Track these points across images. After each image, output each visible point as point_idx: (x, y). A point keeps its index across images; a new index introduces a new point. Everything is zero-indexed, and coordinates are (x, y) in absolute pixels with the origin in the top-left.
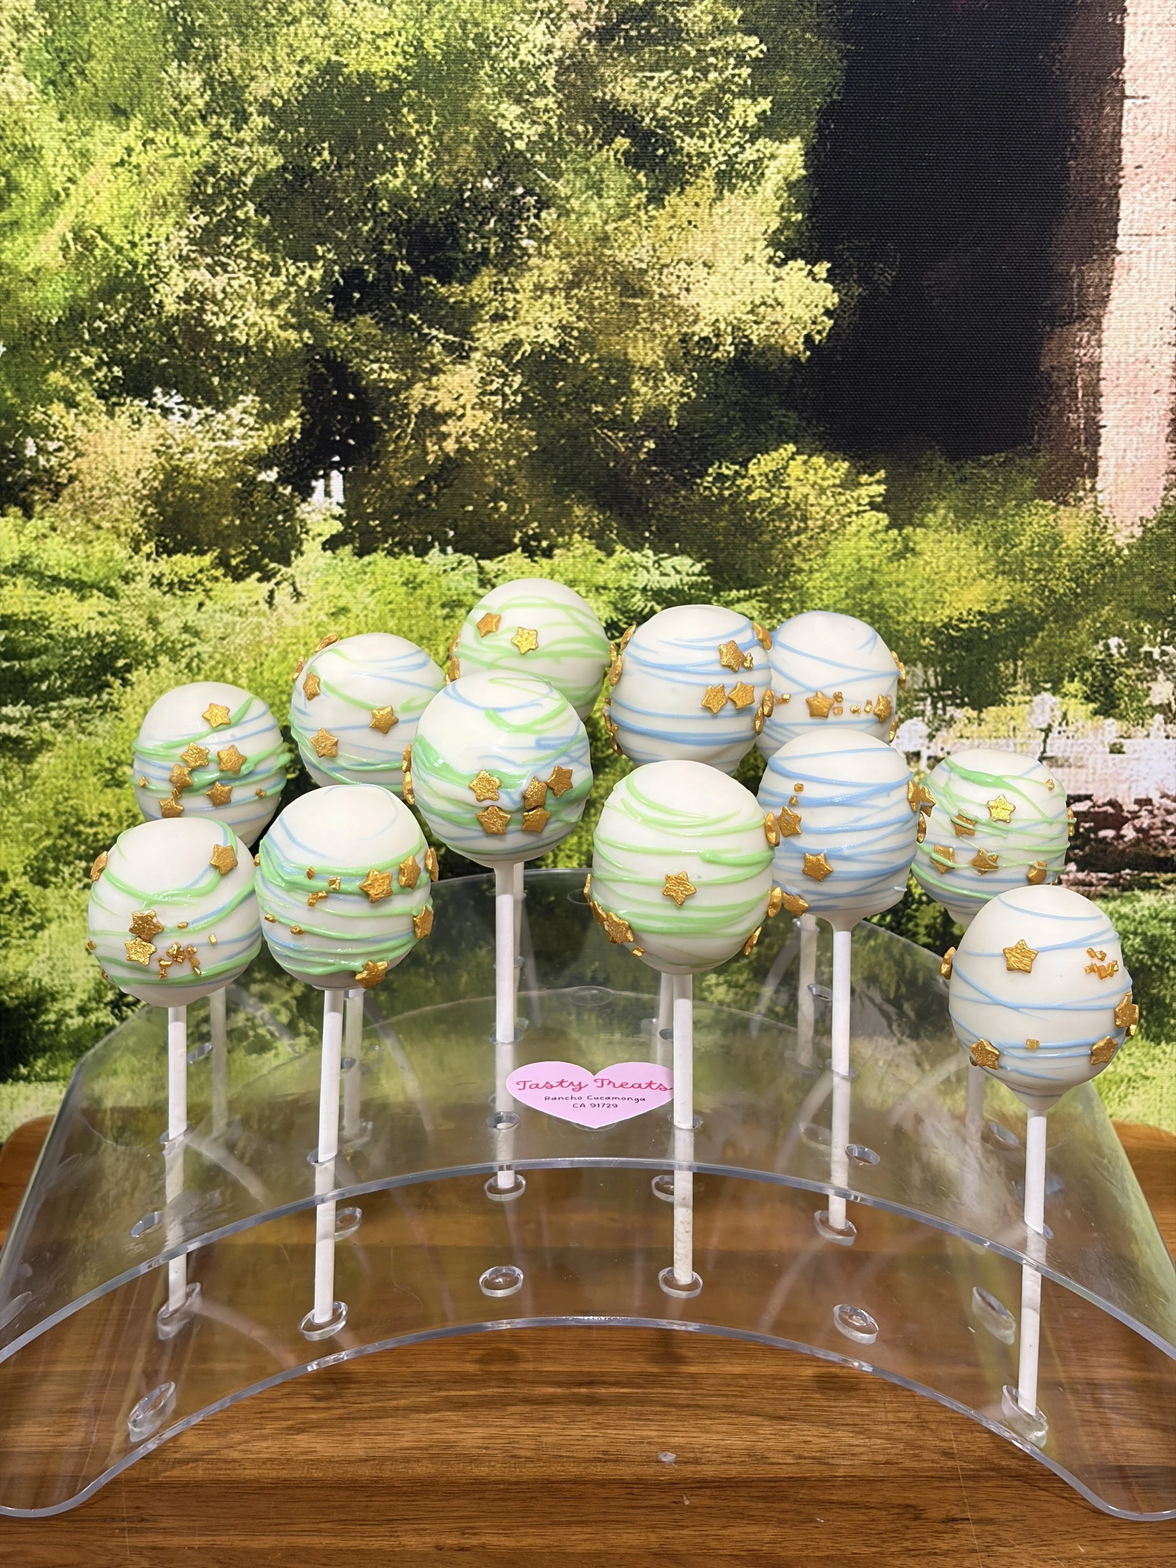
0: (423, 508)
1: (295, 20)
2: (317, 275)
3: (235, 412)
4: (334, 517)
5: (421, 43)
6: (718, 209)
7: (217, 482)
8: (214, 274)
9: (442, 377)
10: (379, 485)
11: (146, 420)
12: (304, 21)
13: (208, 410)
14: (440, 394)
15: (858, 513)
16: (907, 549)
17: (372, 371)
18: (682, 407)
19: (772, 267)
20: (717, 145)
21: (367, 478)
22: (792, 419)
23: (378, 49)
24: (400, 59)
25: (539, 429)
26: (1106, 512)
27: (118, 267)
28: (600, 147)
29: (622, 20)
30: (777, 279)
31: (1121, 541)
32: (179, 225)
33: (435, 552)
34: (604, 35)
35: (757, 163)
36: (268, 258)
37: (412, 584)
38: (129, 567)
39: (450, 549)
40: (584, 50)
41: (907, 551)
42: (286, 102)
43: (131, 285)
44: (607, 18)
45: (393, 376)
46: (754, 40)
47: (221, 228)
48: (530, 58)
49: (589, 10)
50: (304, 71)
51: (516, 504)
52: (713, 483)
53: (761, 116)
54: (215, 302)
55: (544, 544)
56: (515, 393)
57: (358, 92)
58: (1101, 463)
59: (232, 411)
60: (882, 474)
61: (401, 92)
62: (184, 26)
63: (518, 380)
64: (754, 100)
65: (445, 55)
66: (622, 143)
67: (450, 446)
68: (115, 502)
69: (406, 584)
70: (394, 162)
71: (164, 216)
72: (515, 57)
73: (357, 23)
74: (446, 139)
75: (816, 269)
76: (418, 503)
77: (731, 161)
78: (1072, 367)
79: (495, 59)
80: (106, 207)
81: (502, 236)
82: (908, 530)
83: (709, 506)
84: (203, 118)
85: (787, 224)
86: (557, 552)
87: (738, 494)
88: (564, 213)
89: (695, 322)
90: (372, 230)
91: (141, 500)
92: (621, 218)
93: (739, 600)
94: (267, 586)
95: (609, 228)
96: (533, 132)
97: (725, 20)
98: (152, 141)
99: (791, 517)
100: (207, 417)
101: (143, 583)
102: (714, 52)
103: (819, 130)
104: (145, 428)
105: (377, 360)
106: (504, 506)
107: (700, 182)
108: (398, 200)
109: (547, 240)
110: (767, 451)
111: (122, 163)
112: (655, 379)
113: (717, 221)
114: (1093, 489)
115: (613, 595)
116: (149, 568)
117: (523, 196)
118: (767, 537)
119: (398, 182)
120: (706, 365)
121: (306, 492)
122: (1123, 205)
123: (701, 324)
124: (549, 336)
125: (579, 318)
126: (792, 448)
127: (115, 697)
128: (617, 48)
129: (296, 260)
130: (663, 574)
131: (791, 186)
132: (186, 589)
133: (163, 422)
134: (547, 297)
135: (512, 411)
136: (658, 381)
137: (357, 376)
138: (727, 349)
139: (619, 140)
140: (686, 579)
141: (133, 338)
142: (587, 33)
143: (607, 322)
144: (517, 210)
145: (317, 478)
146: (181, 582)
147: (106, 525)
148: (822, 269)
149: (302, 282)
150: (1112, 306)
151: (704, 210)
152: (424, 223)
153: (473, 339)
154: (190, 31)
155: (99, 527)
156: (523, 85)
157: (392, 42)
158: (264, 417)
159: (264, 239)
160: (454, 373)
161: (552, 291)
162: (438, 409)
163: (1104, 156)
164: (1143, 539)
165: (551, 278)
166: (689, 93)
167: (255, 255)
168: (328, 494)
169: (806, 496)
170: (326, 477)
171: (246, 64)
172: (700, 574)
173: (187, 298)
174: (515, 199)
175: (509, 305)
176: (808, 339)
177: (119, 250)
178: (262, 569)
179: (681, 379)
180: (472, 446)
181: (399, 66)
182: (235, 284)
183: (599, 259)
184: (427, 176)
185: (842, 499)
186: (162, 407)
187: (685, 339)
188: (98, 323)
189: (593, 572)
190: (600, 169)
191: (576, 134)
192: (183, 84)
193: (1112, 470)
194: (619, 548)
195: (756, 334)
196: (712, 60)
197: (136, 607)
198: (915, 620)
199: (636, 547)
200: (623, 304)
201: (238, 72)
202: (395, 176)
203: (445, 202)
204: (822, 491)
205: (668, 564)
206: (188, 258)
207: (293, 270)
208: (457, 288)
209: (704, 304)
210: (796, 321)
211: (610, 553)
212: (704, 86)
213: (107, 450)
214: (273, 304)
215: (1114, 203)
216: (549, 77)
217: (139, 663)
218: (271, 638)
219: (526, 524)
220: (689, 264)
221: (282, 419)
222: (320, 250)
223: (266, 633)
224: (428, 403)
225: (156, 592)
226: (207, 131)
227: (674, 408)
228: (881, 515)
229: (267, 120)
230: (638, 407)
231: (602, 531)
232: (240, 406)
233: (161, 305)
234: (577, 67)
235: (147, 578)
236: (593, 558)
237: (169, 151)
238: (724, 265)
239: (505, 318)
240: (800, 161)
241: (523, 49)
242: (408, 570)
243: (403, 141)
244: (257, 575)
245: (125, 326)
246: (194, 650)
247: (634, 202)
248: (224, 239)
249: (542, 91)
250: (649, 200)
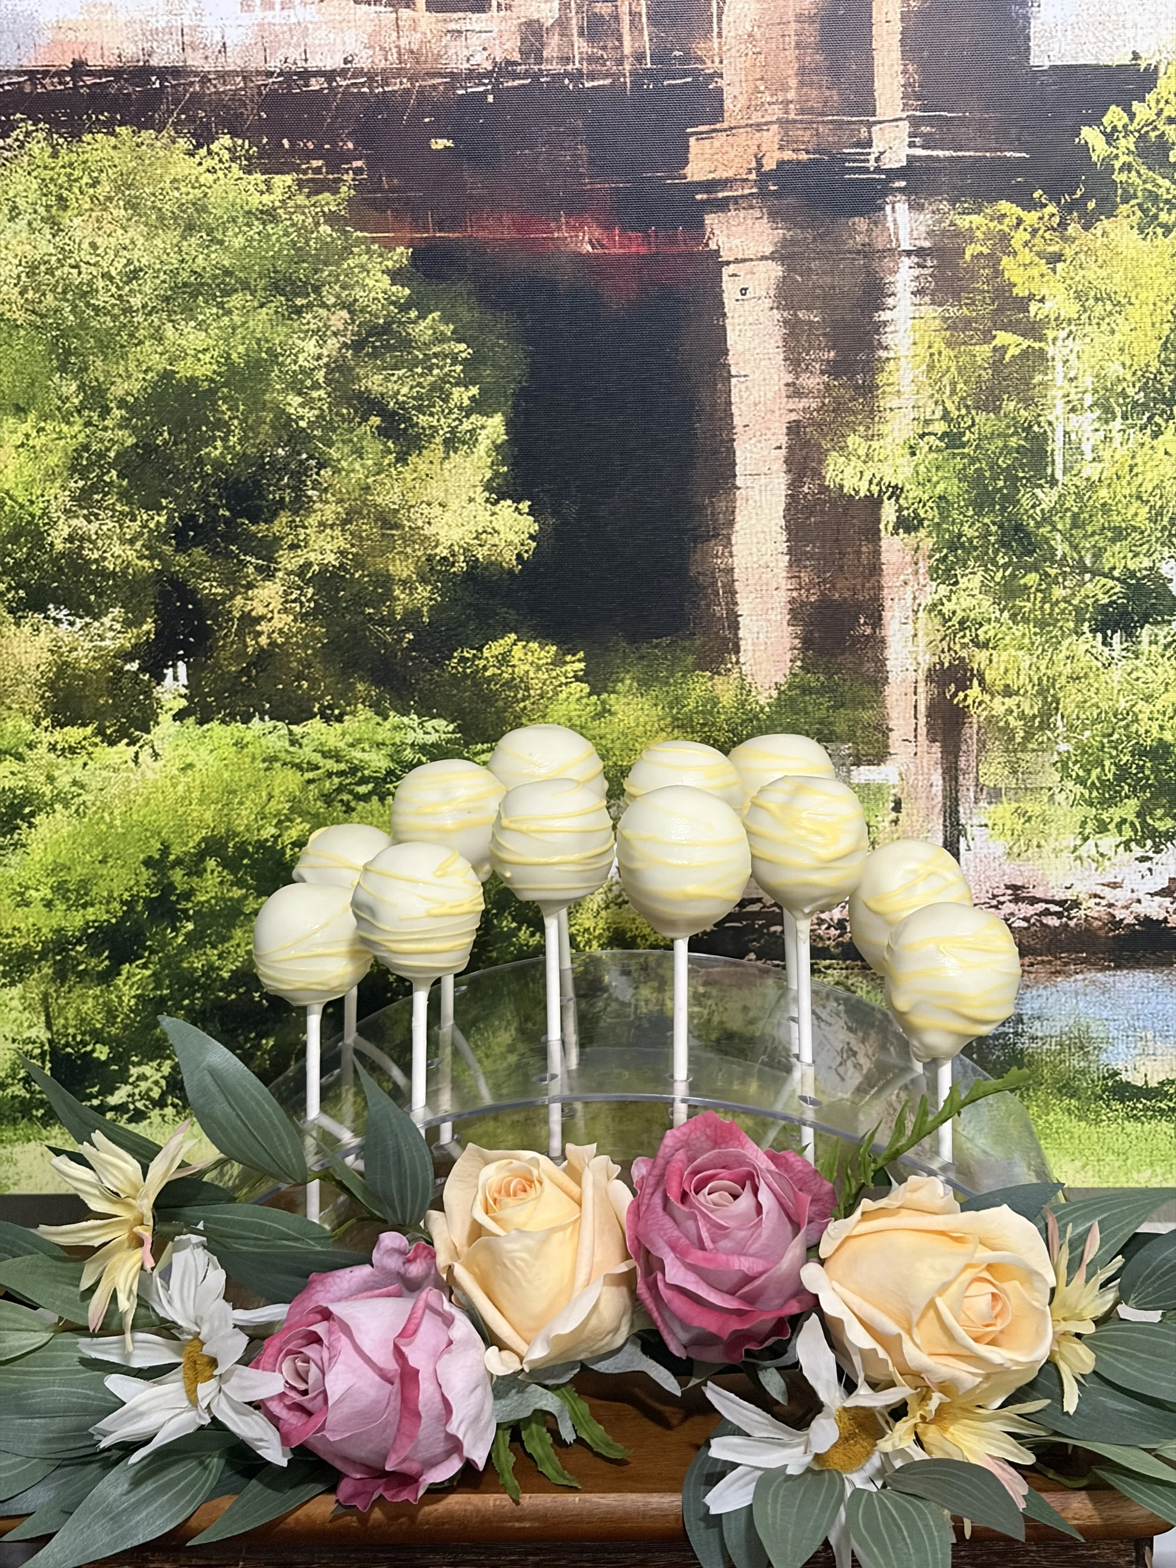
0: (246, 687)
1: (141, 343)
2: (163, 520)
3: (107, 620)
4: (181, 696)
5: (229, 355)
6: (447, 466)
7: (95, 672)
8: (90, 522)
9: (256, 591)
10: (212, 672)
11: (43, 628)
12: (147, 343)
13: (87, 619)
14: (255, 603)
15: (566, 684)
16: (605, 710)
17: (205, 588)
18: (431, 608)
19: (489, 505)
20: (443, 420)
21: (204, 667)
22: (512, 615)
23: (199, 360)
24: (215, 367)
25: (328, 626)
26: (749, 679)
27: (21, 519)
28: (360, 424)
29: (369, 335)
30: (493, 514)
31: (763, 701)
32: (63, 488)
33: (256, 720)
34: (357, 346)
35: (472, 432)
36: (127, 509)
37: (240, 745)
38: (32, 737)
39: (267, 718)
40: (344, 357)
41: (604, 712)
42: (136, 399)
43: (31, 531)
44: (358, 334)
45: (220, 591)
46: (463, 346)
47: (93, 488)
48: (306, 364)
49: (346, 329)
50: (148, 377)
51: (314, 683)
52: (458, 663)
53: (472, 399)
54: (90, 541)
55: (337, 712)
56: (309, 601)
57: (187, 390)
58: (742, 643)
59: (105, 620)
60: (581, 654)
61: (217, 390)
62: (63, 348)
63: (311, 591)
64: (466, 387)
65: (247, 363)
66: (375, 420)
67: (264, 641)
68: (22, 689)
69: (235, 744)
70: (214, 438)
71: (53, 482)
72: (295, 362)
73: (184, 342)
74: (250, 422)
75: (520, 506)
76: (242, 684)
77: (453, 431)
78: (713, 573)
79: (282, 364)
80: (11, 477)
81: (294, 489)
82: (604, 696)
83: (456, 680)
84: (79, 412)
85: (497, 474)
86: (346, 717)
87: (477, 672)
88: (337, 471)
89: (436, 546)
90: (201, 487)
91: (40, 687)
92: (378, 473)
93: (483, 752)
94: (134, 749)
95: (370, 481)
96: (311, 415)
97: (442, 333)
98: (43, 429)
99: (517, 688)
100: (87, 624)
101: (42, 749)
102: (436, 355)
103: (515, 406)
104: (42, 634)
105: (208, 580)
106: (305, 684)
107: (433, 446)
108: (219, 465)
109: (326, 490)
110: (495, 639)
111: (22, 445)
112: (410, 588)
113: (447, 473)
114: (738, 662)
115: (389, 750)
116: (46, 738)
117: (307, 460)
118: (501, 703)
119: (217, 452)
120: (447, 578)
121: (160, 678)
122: (738, 454)
123: (440, 548)
124: (331, 558)
125: (353, 546)
126: (513, 636)
127: (23, 837)
128: (368, 354)
129: (147, 510)
130: (426, 733)
131: (497, 448)
132: (74, 753)
133: (55, 630)
134: (328, 531)
135: (307, 614)
136: (413, 589)
137: (195, 591)
138: (461, 565)
139: (373, 418)
140: (443, 736)
141: (32, 569)
142: (345, 345)
143: (373, 548)
144: (303, 471)
145: (167, 667)
146: (70, 747)
147: (14, 706)
148: (525, 506)
149: (152, 525)
150: (737, 527)
151: (436, 467)
152: (237, 480)
153: (277, 563)
154: (68, 352)
155: (10, 708)
156: (302, 382)
157: (208, 355)
158: (128, 624)
159: (124, 496)
160: (264, 588)
161: (332, 527)
162: (254, 614)
163: (721, 419)
164: (779, 699)
165: (330, 518)
166: (419, 385)
167: (118, 508)
168: (176, 678)
169: (527, 672)
170: (174, 666)
171: (107, 373)
172: (453, 732)
173: (70, 539)
174: (302, 462)
175: (302, 537)
176: (519, 556)
177: (22, 507)
178: (129, 736)
179: (429, 588)
180: (280, 641)
181: (215, 372)
182: (105, 528)
183: (364, 502)
184: (238, 448)
185: (554, 674)
186: (54, 618)
187: (430, 558)
188: (7, 559)
189: (374, 733)
190: (361, 439)
191: (342, 415)
192: (64, 389)
193: (750, 648)
194: (392, 713)
195: (481, 554)
196: (434, 361)
197: (38, 767)
198: (615, 764)
199: (405, 713)
200: (383, 535)
201: (102, 379)
202: (215, 448)
203: (252, 465)
204: (539, 668)
205: (429, 725)
206: (70, 511)
207: (145, 517)
208: (263, 526)
209: (442, 533)
210: (509, 544)
211: (386, 718)
212: (430, 379)
213: (16, 651)
214: (132, 542)
215: (731, 452)
216: (320, 376)
217: (41, 810)
218: (137, 788)
219: (322, 697)
220: (429, 504)
221: (141, 625)
222: (164, 502)
223: (133, 785)
224: (247, 609)
225: (52, 755)
226: (81, 421)
227: (425, 609)
228: (583, 685)
229: (123, 412)
230: (399, 609)
231: (379, 701)
232: (110, 616)
233: (52, 545)
234: (339, 368)
235: (45, 745)
236: (373, 722)
237: (55, 436)
238: (454, 504)
239: (299, 547)
240: (502, 430)
241: (301, 357)
242: (237, 734)
243: (220, 424)
244: (126, 741)
245: (27, 560)
246: (81, 799)
247: (386, 462)
248: (96, 497)
249: (316, 386)
250: (397, 460)
